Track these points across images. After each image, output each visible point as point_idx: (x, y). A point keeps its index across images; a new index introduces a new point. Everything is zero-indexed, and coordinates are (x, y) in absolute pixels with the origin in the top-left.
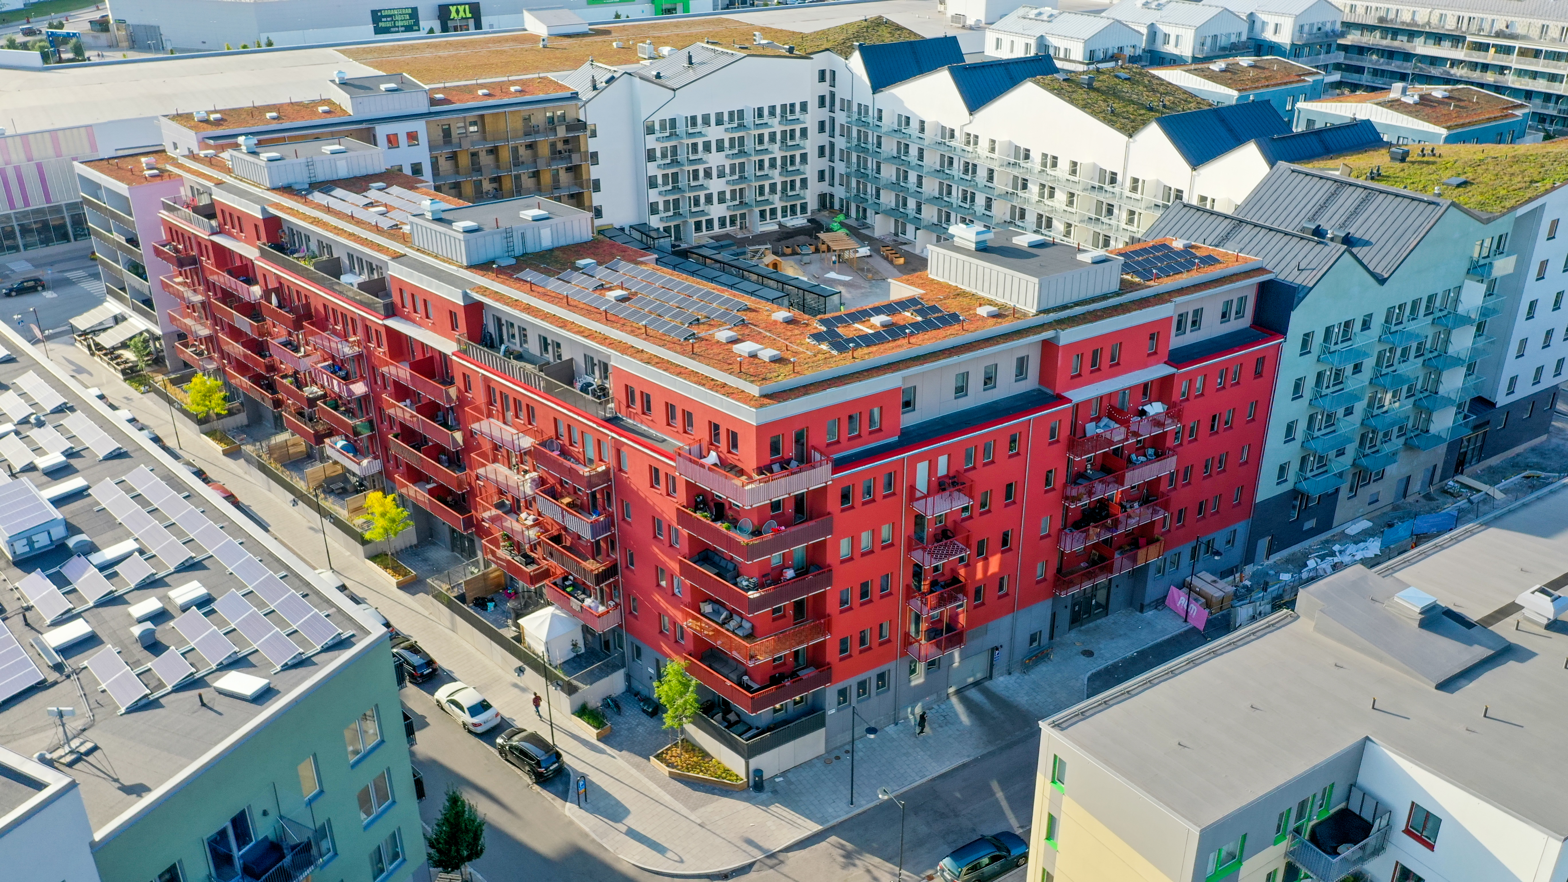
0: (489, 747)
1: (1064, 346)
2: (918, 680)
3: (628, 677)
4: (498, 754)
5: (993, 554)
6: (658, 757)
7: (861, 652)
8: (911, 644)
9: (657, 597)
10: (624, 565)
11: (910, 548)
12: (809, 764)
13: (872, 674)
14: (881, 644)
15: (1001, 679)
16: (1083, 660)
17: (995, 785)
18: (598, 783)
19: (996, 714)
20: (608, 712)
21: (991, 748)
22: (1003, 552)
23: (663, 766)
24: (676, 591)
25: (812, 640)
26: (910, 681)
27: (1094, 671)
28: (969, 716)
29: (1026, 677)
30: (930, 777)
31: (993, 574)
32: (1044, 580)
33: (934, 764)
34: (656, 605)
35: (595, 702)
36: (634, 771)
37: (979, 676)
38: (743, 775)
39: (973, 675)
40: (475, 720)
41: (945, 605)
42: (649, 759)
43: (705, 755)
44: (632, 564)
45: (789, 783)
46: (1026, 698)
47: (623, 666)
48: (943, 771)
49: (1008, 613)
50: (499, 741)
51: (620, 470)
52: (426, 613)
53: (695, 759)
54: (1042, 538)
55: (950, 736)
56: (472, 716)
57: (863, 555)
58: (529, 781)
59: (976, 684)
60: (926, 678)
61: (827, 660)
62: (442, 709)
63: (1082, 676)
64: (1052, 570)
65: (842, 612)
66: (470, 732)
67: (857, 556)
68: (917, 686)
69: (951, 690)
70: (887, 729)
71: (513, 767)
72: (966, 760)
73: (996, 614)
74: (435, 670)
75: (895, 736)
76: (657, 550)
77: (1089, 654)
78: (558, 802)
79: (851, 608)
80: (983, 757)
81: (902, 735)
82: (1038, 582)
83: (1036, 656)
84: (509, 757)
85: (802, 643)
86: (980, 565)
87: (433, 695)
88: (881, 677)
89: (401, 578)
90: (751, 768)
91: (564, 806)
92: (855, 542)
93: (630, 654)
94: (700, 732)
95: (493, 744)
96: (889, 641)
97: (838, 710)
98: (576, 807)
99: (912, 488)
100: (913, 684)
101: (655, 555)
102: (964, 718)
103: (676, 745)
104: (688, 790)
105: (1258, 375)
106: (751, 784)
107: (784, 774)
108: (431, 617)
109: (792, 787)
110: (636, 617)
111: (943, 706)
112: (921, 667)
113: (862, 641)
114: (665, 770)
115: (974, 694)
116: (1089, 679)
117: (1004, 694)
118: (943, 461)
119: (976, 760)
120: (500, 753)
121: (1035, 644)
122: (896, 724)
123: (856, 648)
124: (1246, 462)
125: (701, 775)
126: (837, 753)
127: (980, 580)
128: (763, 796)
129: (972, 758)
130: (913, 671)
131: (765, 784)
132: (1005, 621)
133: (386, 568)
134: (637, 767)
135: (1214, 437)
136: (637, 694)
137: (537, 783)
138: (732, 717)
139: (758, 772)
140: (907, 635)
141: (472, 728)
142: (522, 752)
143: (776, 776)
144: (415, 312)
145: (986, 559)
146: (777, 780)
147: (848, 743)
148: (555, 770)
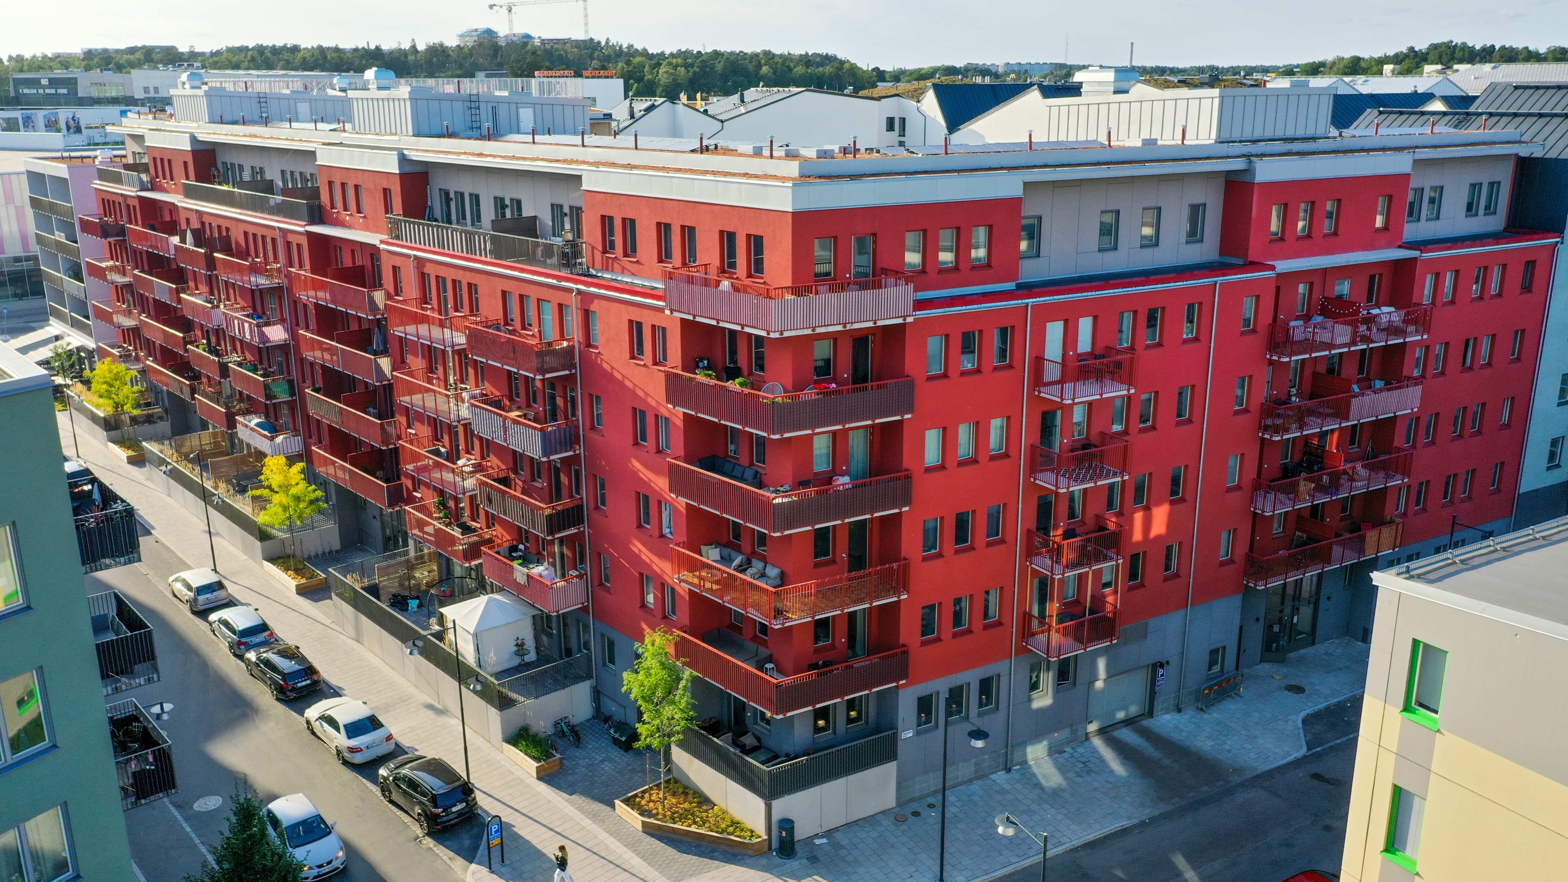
0: (369, 784)
1: (1263, 185)
2: (1043, 700)
3: (597, 694)
4: (379, 794)
5: (1159, 504)
6: (627, 801)
7: (955, 635)
8: (1033, 634)
9: (638, 547)
10: (592, 505)
11: (1033, 468)
12: (871, 820)
13: (971, 677)
14: (986, 627)
15: (1167, 717)
16: (1292, 698)
17: (1180, 861)
18: (528, 837)
19: (1167, 762)
20: (560, 743)
21: (1164, 808)
22: (1172, 503)
23: (635, 814)
24: (666, 531)
25: (878, 598)
26: (1030, 700)
27: (1309, 711)
28: (1123, 764)
29: (1206, 716)
30: (1068, 846)
31: (1159, 537)
32: (1231, 561)
33: (1073, 827)
34: (636, 559)
35: (542, 726)
36: (587, 822)
37: (1134, 710)
38: (761, 829)
39: (1125, 708)
40: (354, 743)
41: (1090, 565)
42: (613, 806)
43: (704, 801)
44: (604, 504)
45: (838, 846)
46: (1210, 743)
47: (589, 677)
48: (1091, 837)
49: (1178, 608)
50: (383, 772)
51: (589, 345)
52: (327, 622)
53: (686, 805)
54: (1230, 490)
55: (1096, 789)
56: (349, 738)
57: (961, 464)
58: (419, 832)
59: (1128, 722)
60: (1055, 697)
61: (902, 640)
62: (313, 733)
63: (1293, 717)
64: (1243, 548)
65: (925, 559)
66: (346, 763)
67: (951, 464)
68: (1041, 711)
69: (1092, 727)
70: (993, 777)
71: (399, 813)
72: (1125, 823)
73: (1161, 607)
74: (316, 683)
75: (1007, 787)
76: (637, 465)
77: (1299, 690)
78: (459, 863)
79: (940, 555)
80: (1153, 820)
81: (1018, 786)
82: (1222, 564)
83: (1219, 684)
84: (395, 797)
85: (861, 601)
86: (1138, 517)
87: (302, 714)
88: (986, 686)
89: (303, 581)
90: (775, 817)
91: (466, 870)
92: (948, 443)
93: (600, 655)
94: (697, 762)
95: (373, 778)
96: (999, 623)
97: (918, 733)
98: (484, 870)
99: (1039, 361)
100: (1036, 704)
101: (635, 474)
102: (1117, 766)
103: (658, 786)
104: (671, 852)
105: (1527, 289)
106: (775, 844)
107: (828, 834)
108: (333, 626)
109: (843, 852)
110: (608, 590)
111: (1081, 750)
112: (1047, 679)
113: (957, 618)
114: (634, 819)
115: (1126, 735)
116: (1304, 721)
117: (1175, 736)
118: (1085, 325)
119: (1142, 824)
120: (383, 791)
121: (1216, 669)
122: (1008, 770)
123: (947, 629)
124: (1508, 425)
125: (693, 829)
126: (914, 806)
127: (1138, 543)
128: (794, 864)
129: (1135, 821)
130: (1034, 686)
131: (797, 846)
132: (1173, 621)
133: (286, 570)
134: (594, 816)
135: (1466, 375)
136: (607, 719)
137: (430, 834)
138: (748, 740)
139: (787, 825)
140: (1026, 617)
141: (347, 755)
142: (412, 784)
143: (816, 836)
144: (346, 209)
145: (1147, 508)
146: (818, 842)
147: (935, 793)
148: (460, 813)
